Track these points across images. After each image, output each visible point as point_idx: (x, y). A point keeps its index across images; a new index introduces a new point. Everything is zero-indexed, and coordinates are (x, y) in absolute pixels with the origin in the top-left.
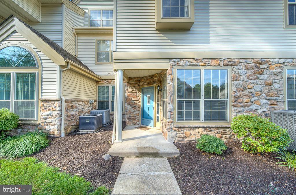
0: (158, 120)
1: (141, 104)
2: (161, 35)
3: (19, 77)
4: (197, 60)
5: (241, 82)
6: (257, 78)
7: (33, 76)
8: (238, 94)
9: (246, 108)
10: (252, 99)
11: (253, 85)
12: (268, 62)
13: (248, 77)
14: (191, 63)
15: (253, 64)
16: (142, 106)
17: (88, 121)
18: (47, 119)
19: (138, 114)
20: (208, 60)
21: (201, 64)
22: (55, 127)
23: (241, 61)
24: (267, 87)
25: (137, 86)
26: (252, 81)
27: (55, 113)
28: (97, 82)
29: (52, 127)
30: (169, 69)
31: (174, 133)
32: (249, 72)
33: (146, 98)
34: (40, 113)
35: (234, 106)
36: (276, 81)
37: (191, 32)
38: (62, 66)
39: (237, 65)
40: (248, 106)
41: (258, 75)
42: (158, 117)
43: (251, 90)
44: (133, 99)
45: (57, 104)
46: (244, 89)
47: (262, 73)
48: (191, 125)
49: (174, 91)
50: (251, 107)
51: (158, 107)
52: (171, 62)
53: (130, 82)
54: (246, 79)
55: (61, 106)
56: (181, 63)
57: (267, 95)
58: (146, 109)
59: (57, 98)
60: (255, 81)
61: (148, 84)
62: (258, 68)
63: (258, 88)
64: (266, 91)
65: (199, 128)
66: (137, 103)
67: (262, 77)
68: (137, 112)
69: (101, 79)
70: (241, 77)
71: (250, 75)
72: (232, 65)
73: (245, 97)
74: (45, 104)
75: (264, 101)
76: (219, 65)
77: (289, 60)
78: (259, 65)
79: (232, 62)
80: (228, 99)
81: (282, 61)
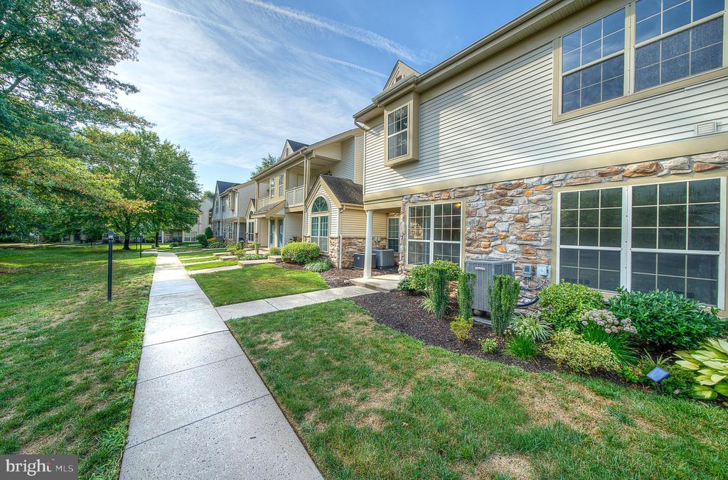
2: (395, 172)
3: (322, 219)
4: (426, 194)
5: (477, 219)
6: (502, 212)
7: (327, 218)
8: (473, 235)
9: (484, 256)
10: (493, 244)
11: (493, 222)
12: (519, 185)
13: (487, 210)
14: (420, 199)
15: (495, 191)
17: (359, 258)
18: (332, 252)
20: (438, 193)
22: (335, 259)
23: (478, 188)
24: (518, 225)
26: (492, 217)
27: (336, 248)
30: (402, 207)
32: (490, 203)
34: (330, 248)
35: (466, 250)
36: (534, 214)
37: (420, 162)
38: (340, 209)
39: (473, 195)
40: (487, 253)
41: (503, 208)
43: (491, 230)
45: (337, 241)
46: (481, 229)
47: (511, 203)
49: (406, 231)
50: (491, 255)
52: (404, 199)
54: (484, 214)
55: (339, 243)
56: (412, 200)
57: (519, 238)
59: (337, 236)
60: (497, 217)
62: (502, 196)
63: (501, 227)
64: (516, 232)
67: (509, 209)
70: (478, 211)
71: (491, 208)
72: (465, 196)
73: (483, 240)
74: (332, 241)
75: (510, 247)
76: (449, 198)
77: (561, 177)
78: (504, 193)
79: (465, 193)
80: (461, 242)
81: (545, 180)
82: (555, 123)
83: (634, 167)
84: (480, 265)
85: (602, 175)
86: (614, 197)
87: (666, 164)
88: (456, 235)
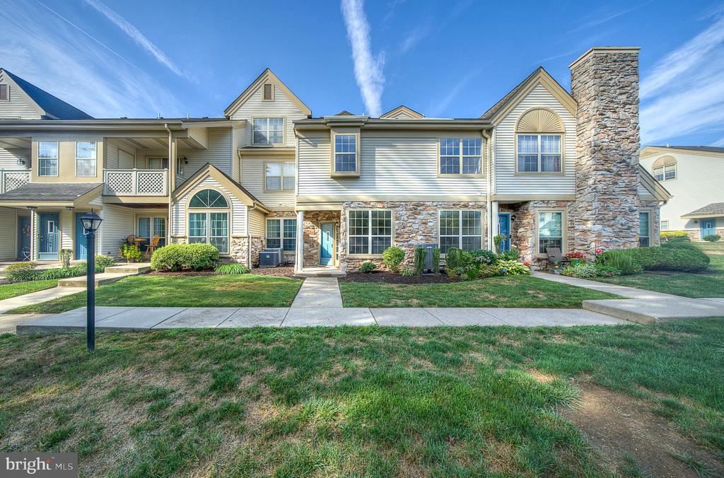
0: (337, 259)
1: (320, 241)
2: (336, 182)
3: (213, 216)
4: (366, 203)
5: (402, 221)
6: (415, 218)
7: (225, 215)
8: (399, 232)
10: (411, 236)
11: (411, 224)
12: (424, 205)
13: (407, 217)
14: (360, 206)
15: (412, 207)
16: (320, 243)
17: (268, 257)
18: (237, 253)
19: (316, 254)
20: (376, 203)
21: (369, 206)
23: (402, 203)
24: (423, 225)
25: (315, 220)
26: (411, 221)
27: (245, 248)
28: (266, 215)
29: (243, 260)
30: (343, 210)
31: (346, 264)
32: (409, 213)
33: (325, 235)
34: (231, 248)
35: (396, 241)
36: (431, 220)
38: (249, 207)
39: (399, 207)
40: (408, 241)
41: (416, 216)
42: (337, 255)
43: (410, 228)
44: (311, 236)
45: (245, 240)
46: (404, 228)
47: (420, 213)
48: (360, 257)
49: (346, 229)
50: (410, 242)
51: (337, 245)
52: (344, 204)
53: (307, 216)
54: (406, 219)
56: (352, 205)
57: (424, 233)
58: (325, 246)
60: (413, 221)
61: (327, 219)
62: (415, 209)
63: (416, 226)
64: (422, 229)
65: (366, 259)
66: (315, 241)
67: (419, 217)
68: (315, 251)
69: (270, 212)
70: (402, 217)
71: (409, 216)
72: (394, 207)
73: (405, 234)
74: (236, 240)
75: (420, 238)
76: (384, 207)
77: (440, 203)
78: (417, 207)
79: (394, 205)
80: (391, 236)
81: (435, 204)
82: (438, 178)
83: (463, 203)
84: (429, 245)
85: (454, 205)
86: (457, 215)
87: (471, 204)
88: (388, 232)
